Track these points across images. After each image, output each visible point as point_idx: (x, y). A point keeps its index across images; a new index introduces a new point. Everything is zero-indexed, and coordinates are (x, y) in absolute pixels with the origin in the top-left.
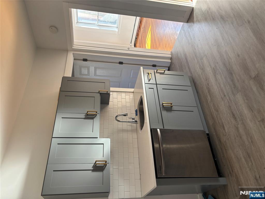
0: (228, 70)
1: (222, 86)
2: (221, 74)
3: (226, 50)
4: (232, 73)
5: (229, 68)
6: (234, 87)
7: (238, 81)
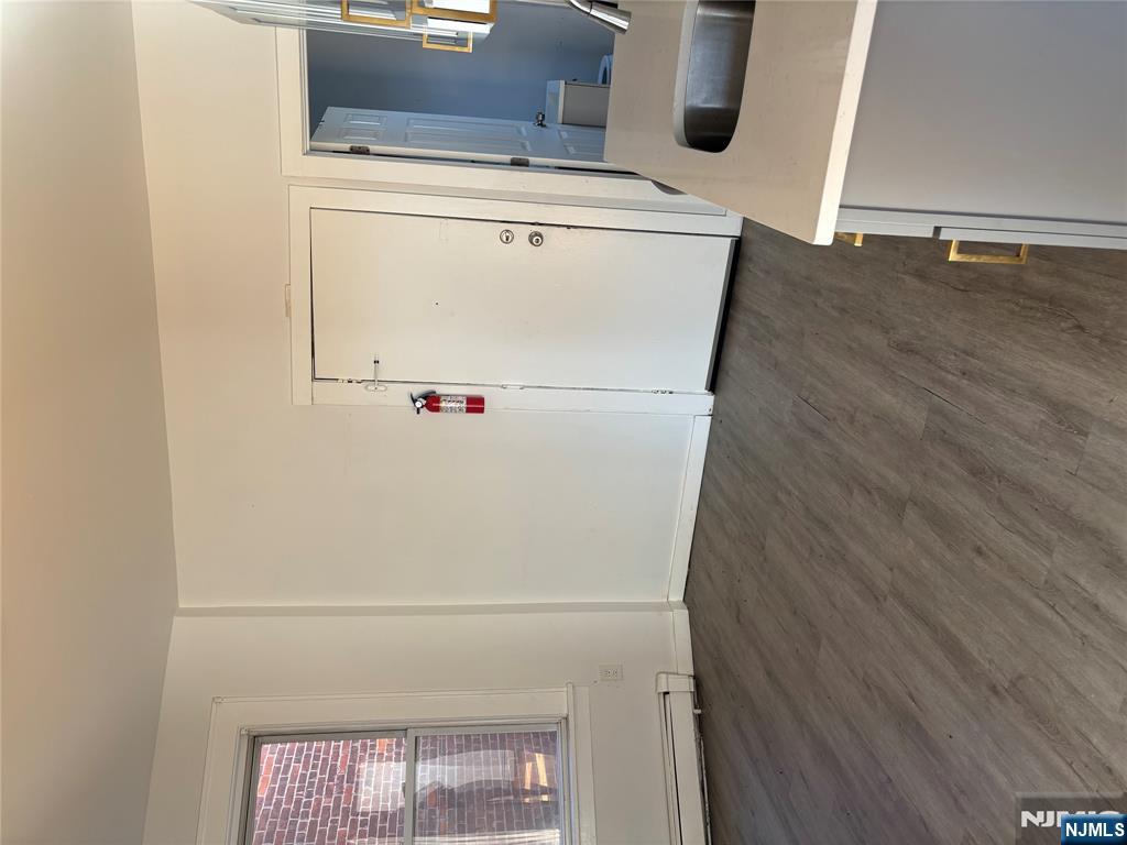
0: (996, 479)
1: (993, 397)
2: (1022, 437)
3: (1051, 556)
4: (974, 475)
5: (995, 488)
6: (945, 433)
7: (942, 465)
